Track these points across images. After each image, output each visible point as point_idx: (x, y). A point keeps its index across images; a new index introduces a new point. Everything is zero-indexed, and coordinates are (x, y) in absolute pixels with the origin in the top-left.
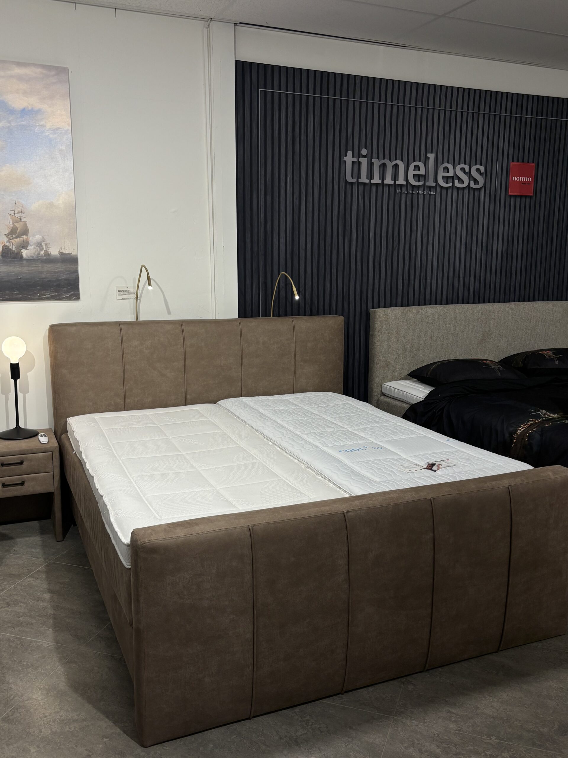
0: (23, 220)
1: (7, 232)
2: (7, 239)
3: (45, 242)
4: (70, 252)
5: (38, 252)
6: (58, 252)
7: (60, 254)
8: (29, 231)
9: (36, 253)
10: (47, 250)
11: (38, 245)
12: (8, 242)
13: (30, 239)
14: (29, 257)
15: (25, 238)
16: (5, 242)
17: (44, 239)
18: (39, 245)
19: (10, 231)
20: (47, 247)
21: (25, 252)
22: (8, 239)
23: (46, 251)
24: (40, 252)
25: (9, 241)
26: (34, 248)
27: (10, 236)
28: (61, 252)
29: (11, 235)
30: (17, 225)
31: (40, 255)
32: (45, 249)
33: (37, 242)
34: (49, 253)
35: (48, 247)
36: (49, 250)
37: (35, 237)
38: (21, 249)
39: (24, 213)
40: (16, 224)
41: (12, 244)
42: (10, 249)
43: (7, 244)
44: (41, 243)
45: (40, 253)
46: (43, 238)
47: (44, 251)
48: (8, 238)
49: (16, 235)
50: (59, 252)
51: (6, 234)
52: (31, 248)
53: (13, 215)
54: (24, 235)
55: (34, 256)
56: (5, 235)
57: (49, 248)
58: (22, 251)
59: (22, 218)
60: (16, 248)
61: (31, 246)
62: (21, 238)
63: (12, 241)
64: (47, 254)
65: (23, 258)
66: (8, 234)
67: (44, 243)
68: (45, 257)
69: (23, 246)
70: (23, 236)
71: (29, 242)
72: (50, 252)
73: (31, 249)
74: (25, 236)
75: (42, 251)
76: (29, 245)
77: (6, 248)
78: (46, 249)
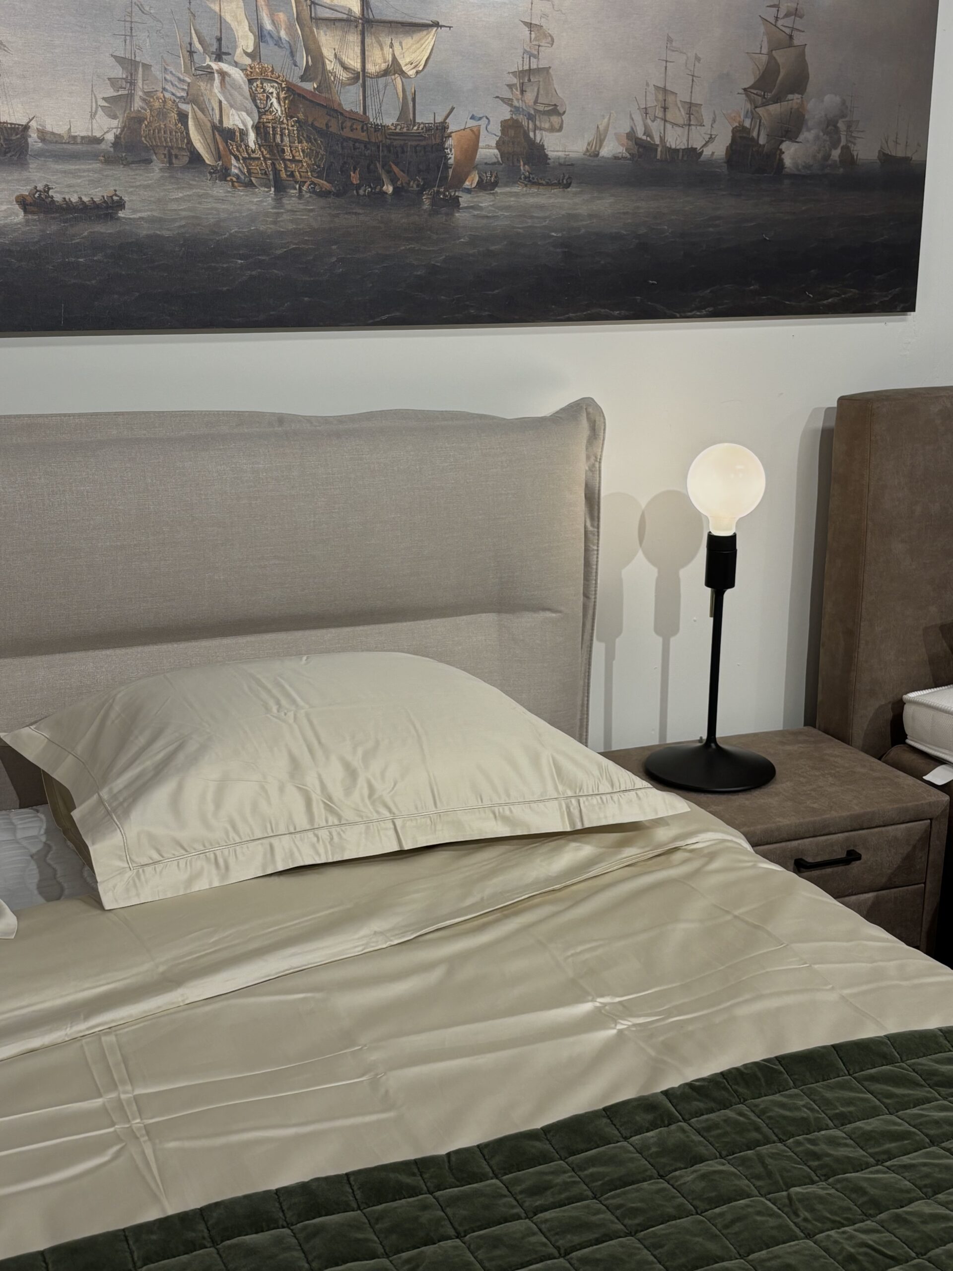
0: (796, 42)
1: (749, 81)
2: (749, 106)
3: (847, 119)
4: (909, 155)
5: (826, 150)
6: (877, 154)
7: (880, 160)
8: (810, 79)
9: (820, 156)
10: (850, 145)
11: (827, 127)
12: (750, 114)
13: (810, 105)
14: (800, 167)
15: (797, 103)
16: (742, 117)
17: (847, 107)
18: (830, 126)
19: (758, 77)
20: (851, 136)
21: (792, 149)
22: (751, 104)
23: (846, 149)
24: (830, 150)
25: (751, 111)
26: (817, 138)
27: (756, 94)
28: (884, 154)
29: (759, 92)
30: (781, 56)
31: (830, 162)
32: (843, 142)
33: (826, 115)
34: (852, 156)
35: (853, 135)
36: (855, 144)
37: (823, 101)
38: (782, 141)
39: (801, 17)
40: (778, 55)
41: (760, 122)
42: (753, 139)
43: (747, 124)
44: (837, 122)
45: (830, 155)
46: (844, 103)
47: (842, 148)
48: (751, 101)
49: (773, 93)
50: (879, 151)
51: (746, 86)
52: (807, 135)
53: (774, 23)
54: (792, 93)
55: (812, 166)
56: (745, 89)
57: (855, 138)
58: (783, 146)
59: (795, 33)
60: (768, 135)
61: (809, 130)
62: (786, 103)
63: (760, 111)
64: (848, 159)
65: (784, 173)
66: (752, 87)
67: (844, 120)
68: (841, 170)
69: (787, 132)
70: (790, 97)
71: (806, 117)
72: (855, 153)
73: (808, 141)
74: (797, 96)
75: (836, 148)
76: (804, 129)
77: (741, 137)
78: (847, 140)
